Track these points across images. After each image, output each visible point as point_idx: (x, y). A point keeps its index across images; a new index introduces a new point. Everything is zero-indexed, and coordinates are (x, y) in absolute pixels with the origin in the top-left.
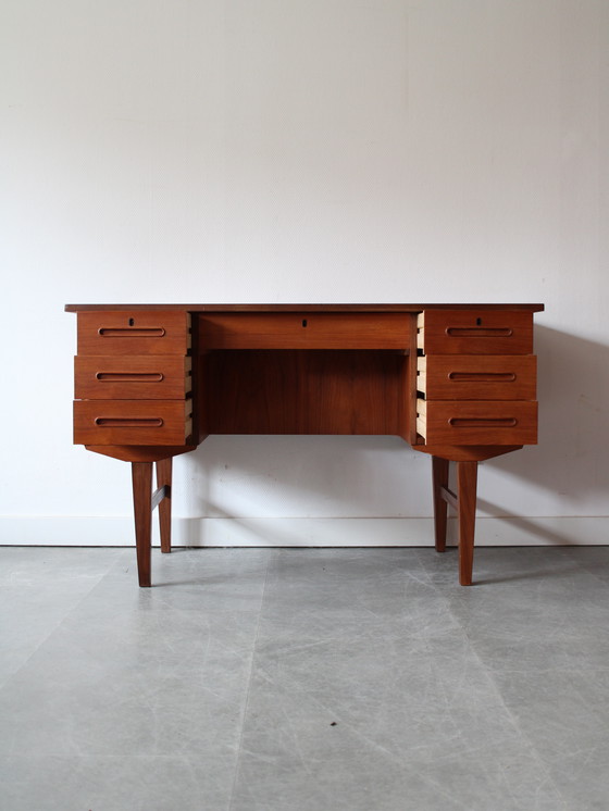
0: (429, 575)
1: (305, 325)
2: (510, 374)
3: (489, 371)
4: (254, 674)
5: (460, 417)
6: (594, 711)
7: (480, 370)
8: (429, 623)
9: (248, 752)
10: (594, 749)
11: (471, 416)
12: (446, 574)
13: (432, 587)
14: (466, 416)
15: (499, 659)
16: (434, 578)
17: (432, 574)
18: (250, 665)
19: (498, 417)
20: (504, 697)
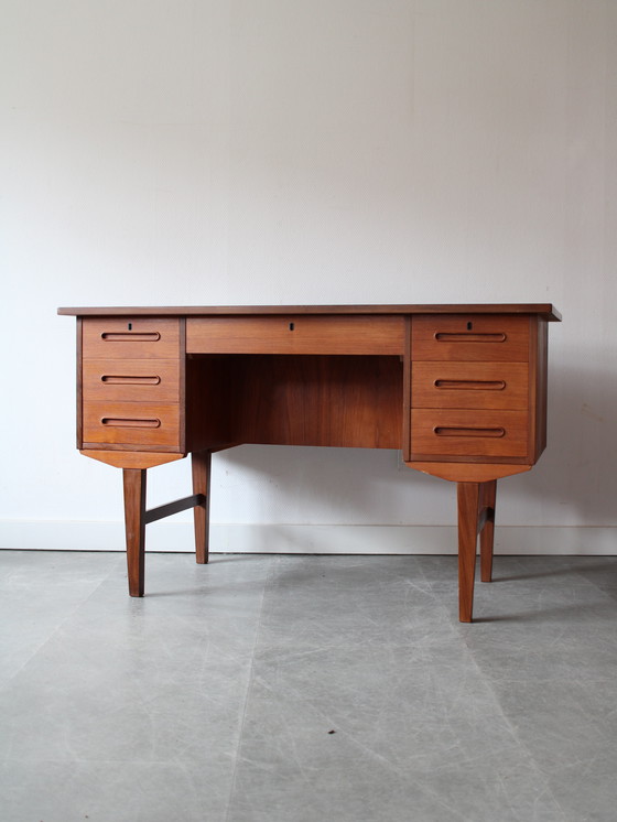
0: (429, 584)
1: (292, 329)
2: (500, 382)
3: (477, 378)
4: (253, 681)
5: (445, 425)
6: (594, 721)
7: (466, 378)
8: (430, 632)
9: (245, 759)
10: (593, 760)
11: (456, 425)
12: (447, 582)
13: (433, 595)
14: (451, 425)
15: (501, 669)
16: (434, 587)
17: (433, 583)
18: (249, 671)
19: (485, 426)
20: (503, 707)
